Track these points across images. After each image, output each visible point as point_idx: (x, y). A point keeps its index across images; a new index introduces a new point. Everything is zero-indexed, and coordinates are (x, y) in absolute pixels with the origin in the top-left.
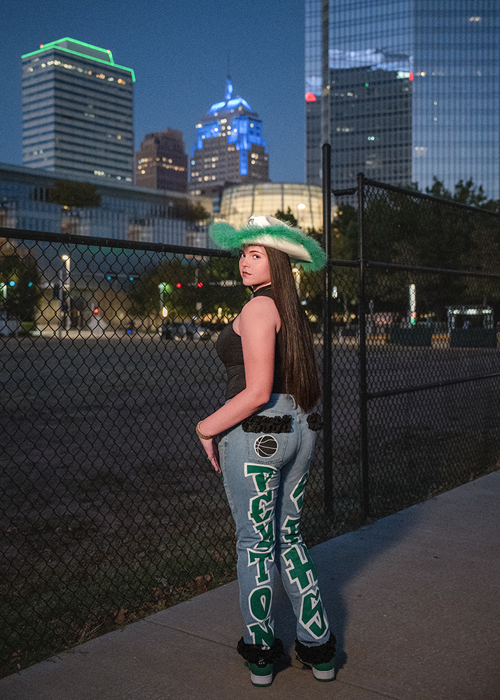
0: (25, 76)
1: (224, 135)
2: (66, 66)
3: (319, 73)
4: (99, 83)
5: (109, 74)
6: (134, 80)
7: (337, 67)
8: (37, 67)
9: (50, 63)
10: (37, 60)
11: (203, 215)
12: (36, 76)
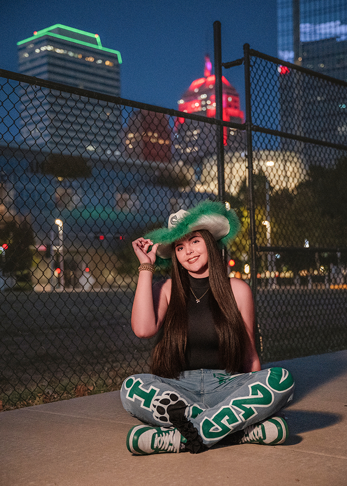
0: (21, 61)
1: (204, 109)
2: (58, 51)
3: (291, 46)
4: (89, 65)
5: (97, 57)
6: (120, 61)
7: (308, 39)
8: (32, 52)
9: (43, 49)
10: (31, 46)
11: (185, 182)
12: (32, 61)
